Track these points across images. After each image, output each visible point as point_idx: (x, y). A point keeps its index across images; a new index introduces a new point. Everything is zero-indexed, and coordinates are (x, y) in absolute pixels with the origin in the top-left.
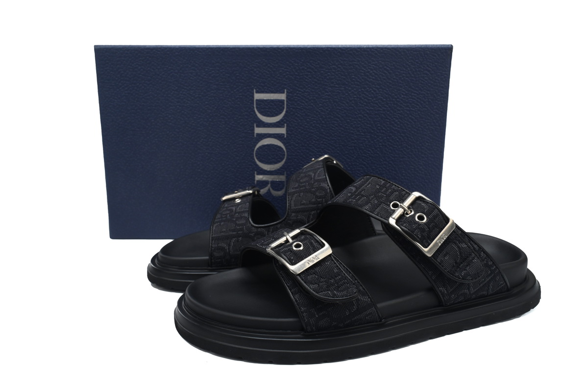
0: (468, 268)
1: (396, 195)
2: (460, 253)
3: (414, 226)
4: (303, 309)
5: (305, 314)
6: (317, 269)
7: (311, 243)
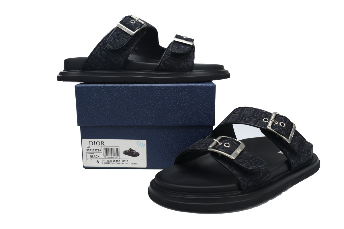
0: (304, 148)
1: (264, 115)
2: (300, 141)
3: (281, 129)
4: (240, 178)
5: (242, 180)
6: (241, 155)
7: (233, 143)
